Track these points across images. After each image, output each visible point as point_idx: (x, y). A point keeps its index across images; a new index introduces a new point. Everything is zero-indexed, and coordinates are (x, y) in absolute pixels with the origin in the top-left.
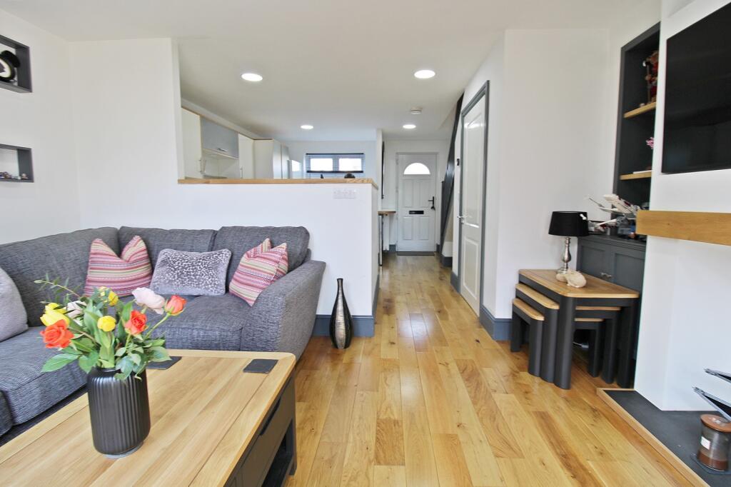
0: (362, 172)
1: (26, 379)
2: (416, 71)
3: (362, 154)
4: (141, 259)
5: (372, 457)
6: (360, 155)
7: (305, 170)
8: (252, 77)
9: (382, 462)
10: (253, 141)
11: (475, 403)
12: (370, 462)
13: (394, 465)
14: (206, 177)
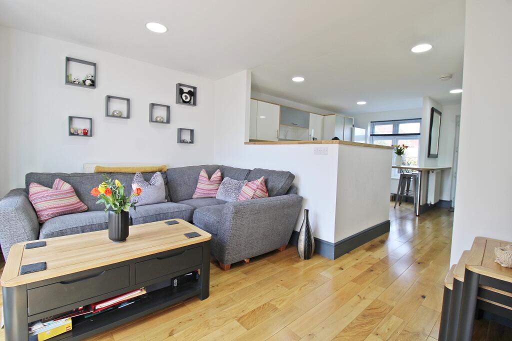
0: (419, 134)
1: (140, 216)
2: (412, 47)
3: (421, 119)
4: (216, 181)
5: (240, 316)
6: (418, 120)
7: (369, 134)
8: (298, 79)
9: (240, 321)
10: (323, 116)
11: (344, 331)
12: (236, 317)
13: (244, 326)
14: (280, 140)
